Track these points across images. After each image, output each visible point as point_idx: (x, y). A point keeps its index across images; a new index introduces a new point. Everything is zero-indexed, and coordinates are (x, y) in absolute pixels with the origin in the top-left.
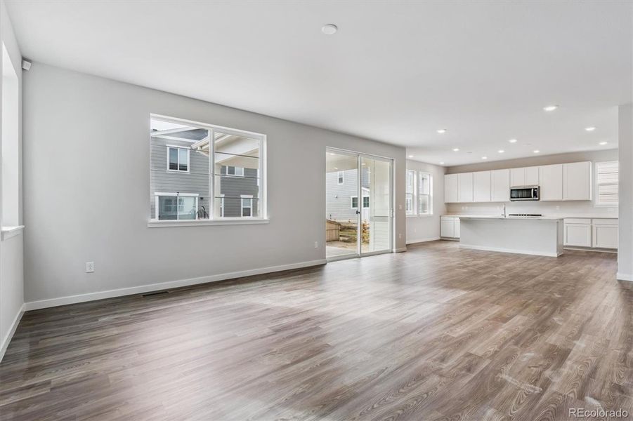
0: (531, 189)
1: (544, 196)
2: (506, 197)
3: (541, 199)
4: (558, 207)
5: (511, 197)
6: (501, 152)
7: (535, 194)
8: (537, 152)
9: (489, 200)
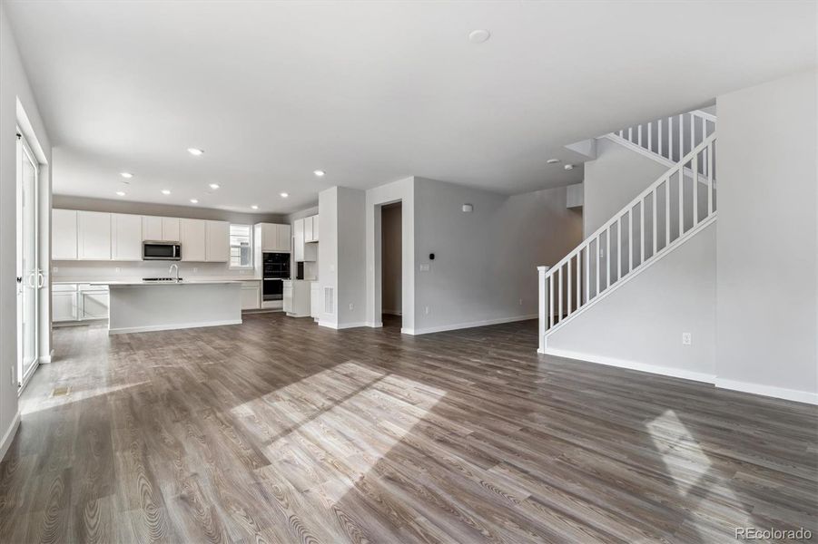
0: (172, 246)
1: (187, 255)
2: (138, 255)
3: (183, 260)
4: (195, 270)
5: (146, 256)
6: (166, 192)
7: (178, 254)
8: (194, 202)
9: (108, 258)
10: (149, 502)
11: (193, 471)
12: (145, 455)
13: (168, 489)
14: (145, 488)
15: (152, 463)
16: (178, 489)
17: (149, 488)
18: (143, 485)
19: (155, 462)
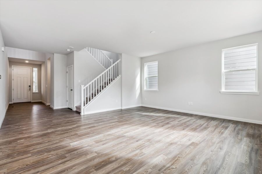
10: (230, 154)
11: (211, 153)
12: (219, 169)
13: (222, 153)
14: (228, 157)
15: (220, 164)
16: (220, 152)
17: (227, 157)
18: (228, 158)
19: (218, 163)
